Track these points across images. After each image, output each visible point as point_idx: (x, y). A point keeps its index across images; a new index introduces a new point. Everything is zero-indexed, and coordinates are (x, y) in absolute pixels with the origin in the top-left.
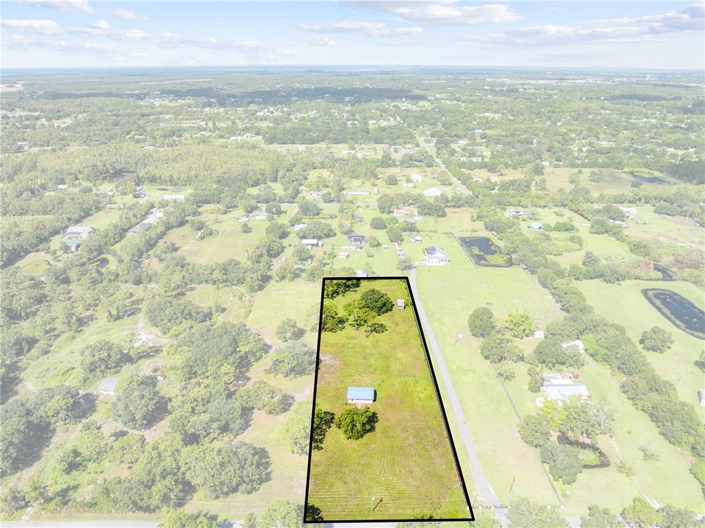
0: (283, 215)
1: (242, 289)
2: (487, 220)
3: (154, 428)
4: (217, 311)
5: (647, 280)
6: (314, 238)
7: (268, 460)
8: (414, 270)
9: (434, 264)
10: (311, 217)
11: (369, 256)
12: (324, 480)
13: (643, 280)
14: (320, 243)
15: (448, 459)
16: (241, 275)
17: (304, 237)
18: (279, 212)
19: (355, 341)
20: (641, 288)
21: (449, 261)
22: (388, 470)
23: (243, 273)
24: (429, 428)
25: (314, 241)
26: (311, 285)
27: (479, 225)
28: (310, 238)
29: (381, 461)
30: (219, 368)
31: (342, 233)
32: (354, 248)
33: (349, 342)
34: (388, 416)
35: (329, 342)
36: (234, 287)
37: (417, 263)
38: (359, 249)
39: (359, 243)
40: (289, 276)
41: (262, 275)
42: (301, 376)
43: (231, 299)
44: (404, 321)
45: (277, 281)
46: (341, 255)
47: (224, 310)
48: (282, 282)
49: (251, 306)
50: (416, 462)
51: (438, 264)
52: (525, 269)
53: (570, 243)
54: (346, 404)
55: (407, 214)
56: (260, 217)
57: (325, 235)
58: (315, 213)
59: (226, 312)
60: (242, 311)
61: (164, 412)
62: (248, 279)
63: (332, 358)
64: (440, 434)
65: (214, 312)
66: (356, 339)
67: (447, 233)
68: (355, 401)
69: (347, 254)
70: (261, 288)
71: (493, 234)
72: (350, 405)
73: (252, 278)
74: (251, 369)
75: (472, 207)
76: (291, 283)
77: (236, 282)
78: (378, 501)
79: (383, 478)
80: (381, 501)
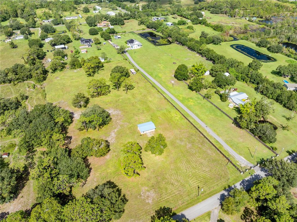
0: (33, 35)
1: (32, 82)
2: (148, 23)
3: (20, 195)
4: (23, 99)
5: (229, 41)
6: (61, 44)
7: (118, 187)
8: (127, 53)
9: (135, 48)
10: (52, 34)
11: (99, 50)
12: (159, 187)
13: (228, 41)
14: (66, 46)
15: (213, 149)
16: (29, 73)
17: (54, 45)
18: (30, 34)
19: (121, 98)
20: (230, 45)
21: (142, 46)
22: (189, 167)
23: (29, 72)
24: (192, 135)
25: (63, 46)
26: (75, 71)
27: (143, 27)
28: (59, 45)
29: (182, 163)
30: (51, 137)
31: (75, 39)
32: (87, 46)
33: (118, 98)
34: (168, 135)
35: (107, 101)
36: (25, 82)
37: (126, 50)
38: (91, 47)
39: (88, 43)
40: (59, 68)
41: (42, 71)
42: (103, 126)
43: (28, 89)
44: (140, 80)
45: (52, 73)
46: (83, 52)
47: (27, 98)
48: (56, 73)
49: (44, 91)
50: (199, 157)
51: (137, 48)
52: (178, 44)
53: (189, 30)
54: (141, 135)
55: (105, 26)
56: (19, 38)
57: (66, 41)
58: (53, 31)
59: (29, 99)
60: (40, 95)
61: (22, 180)
62: (34, 75)
63: (115, 110)
64: (199, 137)
65: (21, 101)
66: (121, 96)
67: (131, 32)
68: (145, 132)
69: (86, 50)
70: (45, 79)
71: (153, 30)
72: (143, 135)
73: (37, 73)
74: (68, 131)
75: (134, 19)
76: (61, 72)
77: (26, 79)
78: (197, 187)
79: (190, 173)
80: (199, 187)
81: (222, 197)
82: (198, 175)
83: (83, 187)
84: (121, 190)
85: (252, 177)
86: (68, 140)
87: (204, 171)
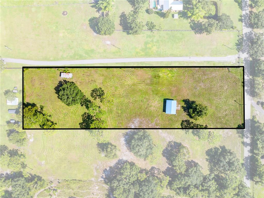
22: (219, 97)
29: (214, 100)
78: (235, 102)
79: (224, 99)
80: (235, 101)
81: (247, 92)
82: (228, 96)
83: (203, 168)
84: (215, 147)
85: (244, 63)
86: (155, 170)
87: (226, 89)
